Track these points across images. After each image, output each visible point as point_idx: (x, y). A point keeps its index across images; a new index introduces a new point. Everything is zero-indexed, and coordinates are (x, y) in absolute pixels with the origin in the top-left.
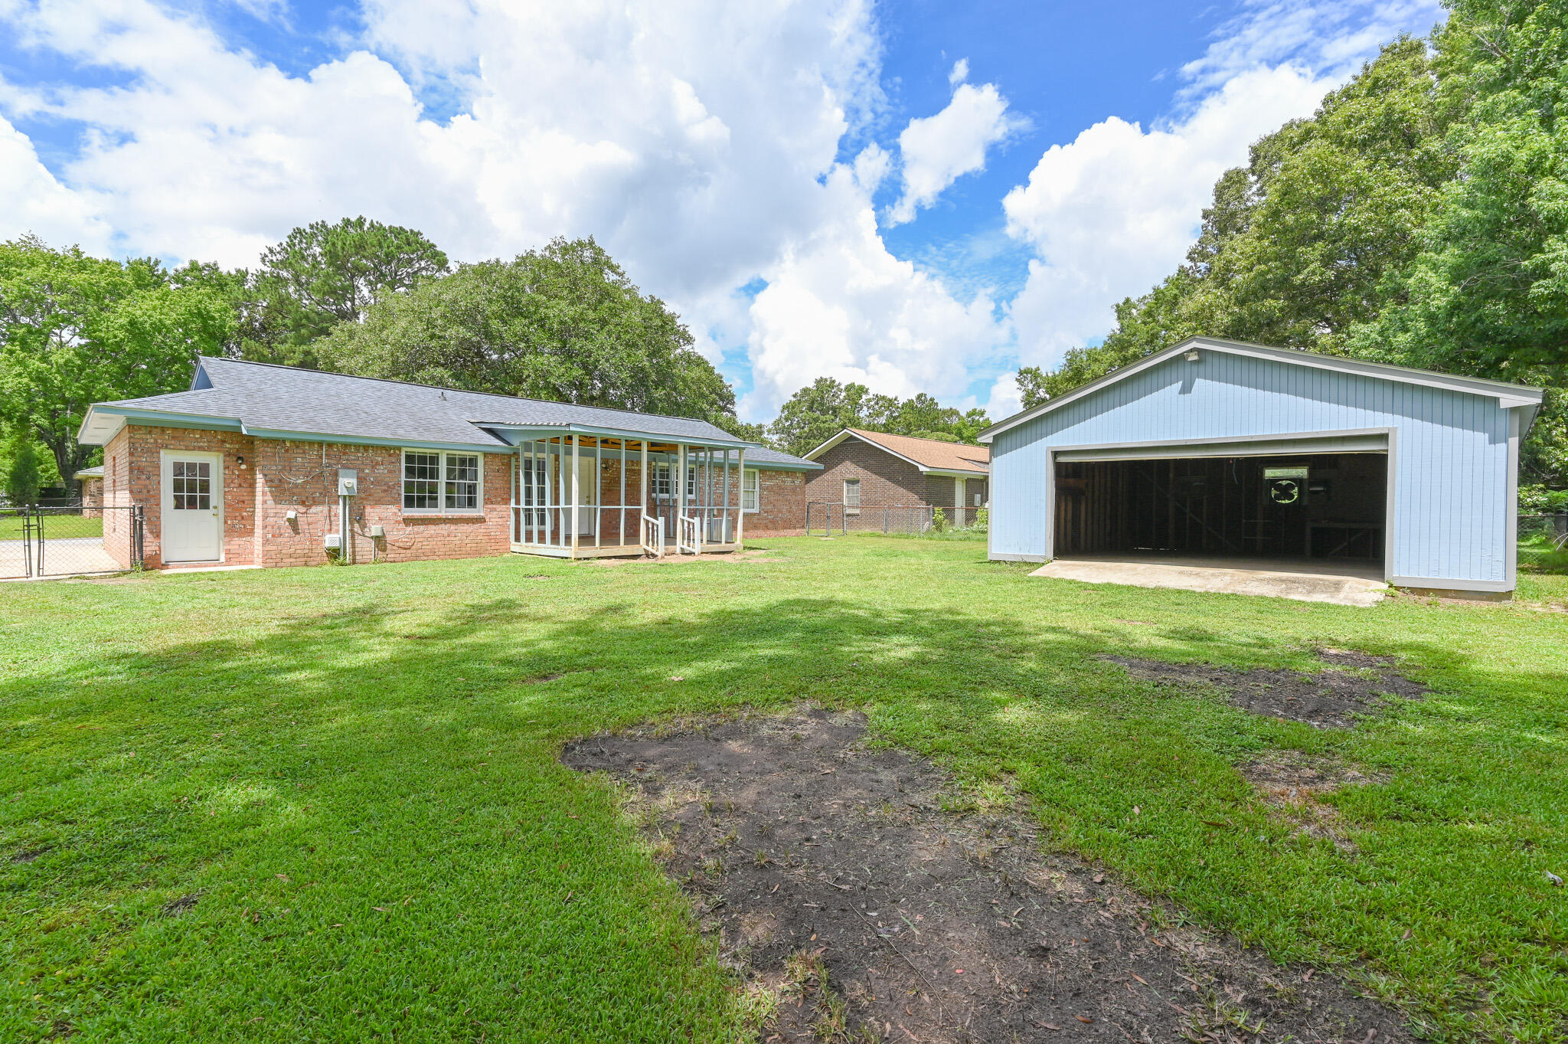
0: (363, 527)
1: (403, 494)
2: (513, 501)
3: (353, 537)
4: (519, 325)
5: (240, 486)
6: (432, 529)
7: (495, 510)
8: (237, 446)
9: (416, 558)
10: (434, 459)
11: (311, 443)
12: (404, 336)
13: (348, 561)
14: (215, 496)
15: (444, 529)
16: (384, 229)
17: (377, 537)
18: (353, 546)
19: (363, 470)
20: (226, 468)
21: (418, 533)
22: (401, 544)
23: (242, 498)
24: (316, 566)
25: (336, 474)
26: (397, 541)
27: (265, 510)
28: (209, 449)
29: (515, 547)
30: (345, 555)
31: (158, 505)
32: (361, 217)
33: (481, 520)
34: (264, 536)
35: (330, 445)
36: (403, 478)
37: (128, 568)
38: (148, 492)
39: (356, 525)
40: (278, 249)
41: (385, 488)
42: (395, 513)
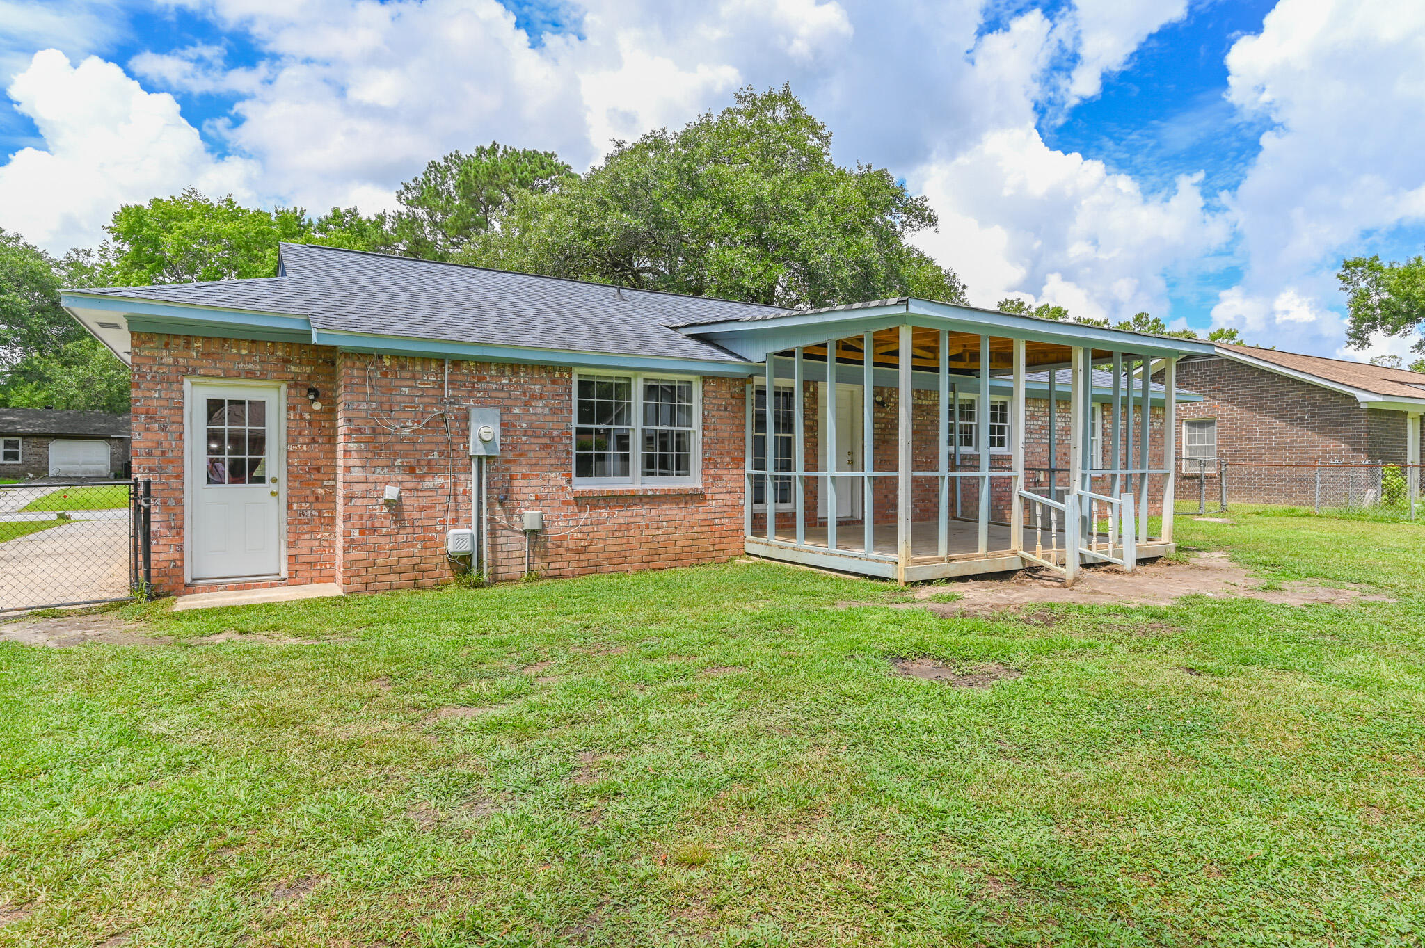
0: (510, 513)
1: (574, 452)
2: (749, 461)
3: (493, 533)
4: (699, 207)
5: (313, 441)
6: (621, 516)
7: (719, 478)
8: (308, 369)
9: (595, 568)
10: (623, 388)
11: (425, 359)
12: (551, 234)
13: (485, 578)
14: (274, 461)
15: (639, 514)
16: (518, 153)
17: (533, 531)
18: (494, 549)
19: (510, 409)
20: (291, 408)
21: (598, 523)
22: (571, 544)
23: (315, 463)
24: (432, 587)
25: (467, 418)
26: (564, 538)
27: (348, 485)
28: (262, 376)
29: (753, 545)
30: (480, 566)
31: (179, 477)
32: (494, 144)
33: (696, 497)
34: (347, 533)
35: (457, 362)
36: (575, 424)
37: (126, 594)
38: (163, 453)
39: (499, 509)
40: (413, 185)
41: (546, 441)
42: (562, 488)
